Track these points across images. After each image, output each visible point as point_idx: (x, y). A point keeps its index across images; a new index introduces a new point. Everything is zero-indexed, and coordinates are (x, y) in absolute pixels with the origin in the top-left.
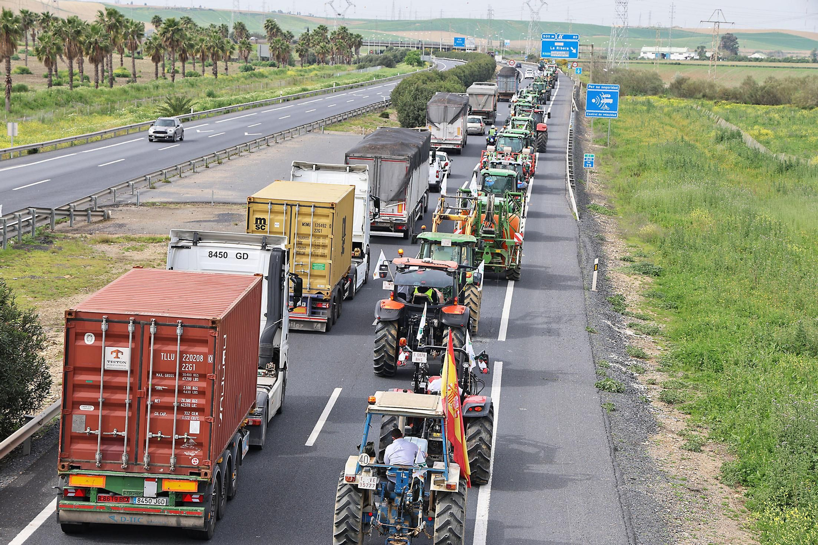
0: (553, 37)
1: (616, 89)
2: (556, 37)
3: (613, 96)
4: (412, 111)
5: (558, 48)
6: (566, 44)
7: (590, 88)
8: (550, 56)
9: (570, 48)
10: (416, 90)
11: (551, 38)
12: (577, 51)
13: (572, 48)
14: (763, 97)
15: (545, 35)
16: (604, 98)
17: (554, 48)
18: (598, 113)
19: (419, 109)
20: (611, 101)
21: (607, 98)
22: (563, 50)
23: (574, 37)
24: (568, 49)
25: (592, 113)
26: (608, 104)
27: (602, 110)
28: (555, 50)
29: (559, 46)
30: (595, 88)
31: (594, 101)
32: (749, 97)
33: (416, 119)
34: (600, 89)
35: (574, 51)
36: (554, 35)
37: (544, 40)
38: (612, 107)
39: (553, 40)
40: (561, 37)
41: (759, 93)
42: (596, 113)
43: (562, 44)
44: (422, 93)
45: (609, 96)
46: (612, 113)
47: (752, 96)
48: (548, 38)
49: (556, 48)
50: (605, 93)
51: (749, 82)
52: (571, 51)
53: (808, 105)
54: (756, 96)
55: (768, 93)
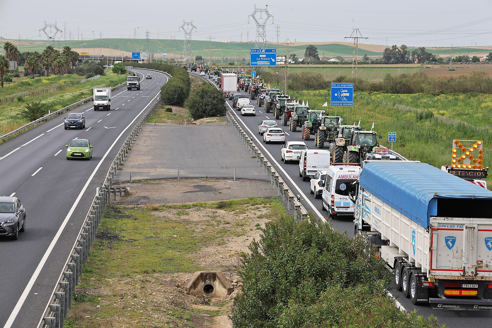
0: (258, 51)
1: (351, 86)
2: (260, 51)
3: (349, 91)
4: (201, 106)
5: (262, 59)
6: (268, 56)
7: (333, 86)
8: (257, 64)
9: (270, 59)
10: (202, 92)
11: (257, 52)
12: (275, 60)
13: (271, 58)
14: (401, 88)
15: (253, 50)
16: (343, 93)
17: (259, 59)
18: (340, 103)
19: (205, 105)
20: (348, 95)
21: (345, 92)
22: (265, 60)
23: (273, 51)
24: (269, 59)
25: (335, 103)
26: (346, 97)
27: (342, 101)
28: (261, 60)
29: (263, 57)
30: (337, 86)
31: (336, 95)
32: (390, 89)
33: (204, 112)
34: (340, 86)
35: (274, 61)
36: (259, 50)
37: (252, 53)
38: (349, 98)
39: (259, 53)
40: (264, 51)
41: (399, 86)
42: (338, 103)
43: (265, 56)
44: (207, 94)
45: (347, 91)
46: (349, 103)
47: (393, 88)
48: (255, 52)
49: (260, 59)
50: (344, 89)
51: (388, 77)
52: (271, 60)
53: (436, 92)
54: (396, 88)
55: (404, 85)
